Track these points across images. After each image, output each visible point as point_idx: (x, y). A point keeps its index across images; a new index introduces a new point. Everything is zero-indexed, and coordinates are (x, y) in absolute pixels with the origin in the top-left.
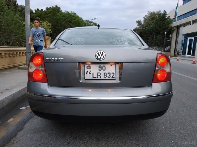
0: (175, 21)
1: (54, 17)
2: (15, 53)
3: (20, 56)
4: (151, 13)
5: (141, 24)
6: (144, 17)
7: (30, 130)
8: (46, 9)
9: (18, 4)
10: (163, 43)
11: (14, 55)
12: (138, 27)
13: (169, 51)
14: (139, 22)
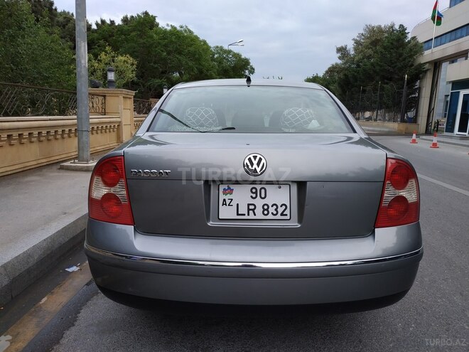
0: (430, 48)
1: (142, 41)
2: (53, 132)
3: (63, 138)
4: (373, 28)
5: (348, 54)
6: (356, 38)
7: (92, 325)
8: (122, 20)
9: (56, 9)
10: (400, 102)
11: (50, 138)
12: (339, 62)
13: (414, 120)
14: (342, 51)
